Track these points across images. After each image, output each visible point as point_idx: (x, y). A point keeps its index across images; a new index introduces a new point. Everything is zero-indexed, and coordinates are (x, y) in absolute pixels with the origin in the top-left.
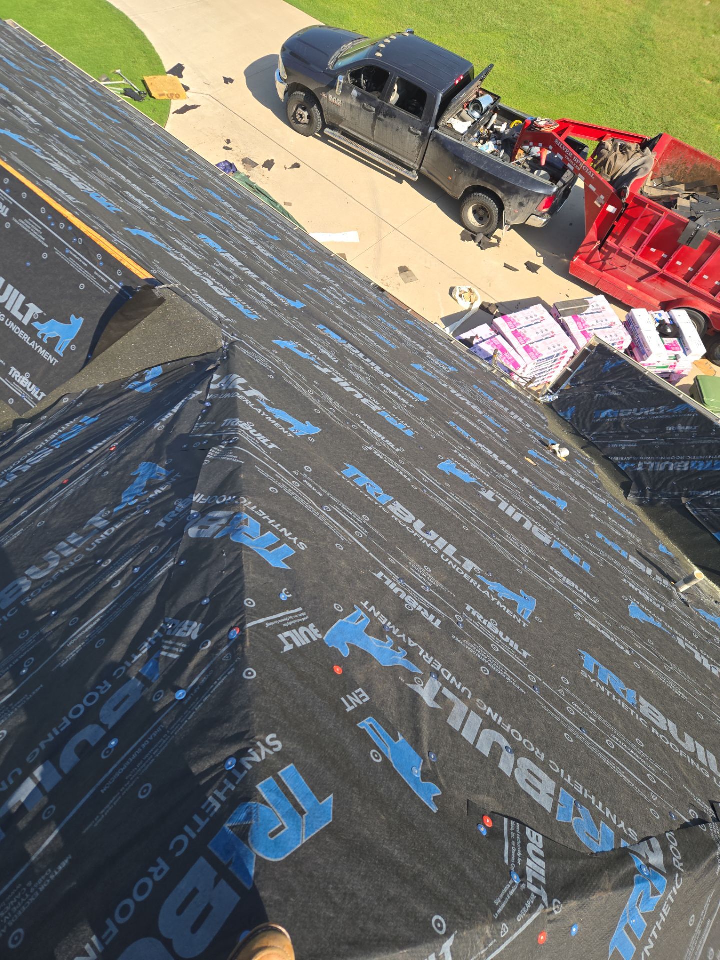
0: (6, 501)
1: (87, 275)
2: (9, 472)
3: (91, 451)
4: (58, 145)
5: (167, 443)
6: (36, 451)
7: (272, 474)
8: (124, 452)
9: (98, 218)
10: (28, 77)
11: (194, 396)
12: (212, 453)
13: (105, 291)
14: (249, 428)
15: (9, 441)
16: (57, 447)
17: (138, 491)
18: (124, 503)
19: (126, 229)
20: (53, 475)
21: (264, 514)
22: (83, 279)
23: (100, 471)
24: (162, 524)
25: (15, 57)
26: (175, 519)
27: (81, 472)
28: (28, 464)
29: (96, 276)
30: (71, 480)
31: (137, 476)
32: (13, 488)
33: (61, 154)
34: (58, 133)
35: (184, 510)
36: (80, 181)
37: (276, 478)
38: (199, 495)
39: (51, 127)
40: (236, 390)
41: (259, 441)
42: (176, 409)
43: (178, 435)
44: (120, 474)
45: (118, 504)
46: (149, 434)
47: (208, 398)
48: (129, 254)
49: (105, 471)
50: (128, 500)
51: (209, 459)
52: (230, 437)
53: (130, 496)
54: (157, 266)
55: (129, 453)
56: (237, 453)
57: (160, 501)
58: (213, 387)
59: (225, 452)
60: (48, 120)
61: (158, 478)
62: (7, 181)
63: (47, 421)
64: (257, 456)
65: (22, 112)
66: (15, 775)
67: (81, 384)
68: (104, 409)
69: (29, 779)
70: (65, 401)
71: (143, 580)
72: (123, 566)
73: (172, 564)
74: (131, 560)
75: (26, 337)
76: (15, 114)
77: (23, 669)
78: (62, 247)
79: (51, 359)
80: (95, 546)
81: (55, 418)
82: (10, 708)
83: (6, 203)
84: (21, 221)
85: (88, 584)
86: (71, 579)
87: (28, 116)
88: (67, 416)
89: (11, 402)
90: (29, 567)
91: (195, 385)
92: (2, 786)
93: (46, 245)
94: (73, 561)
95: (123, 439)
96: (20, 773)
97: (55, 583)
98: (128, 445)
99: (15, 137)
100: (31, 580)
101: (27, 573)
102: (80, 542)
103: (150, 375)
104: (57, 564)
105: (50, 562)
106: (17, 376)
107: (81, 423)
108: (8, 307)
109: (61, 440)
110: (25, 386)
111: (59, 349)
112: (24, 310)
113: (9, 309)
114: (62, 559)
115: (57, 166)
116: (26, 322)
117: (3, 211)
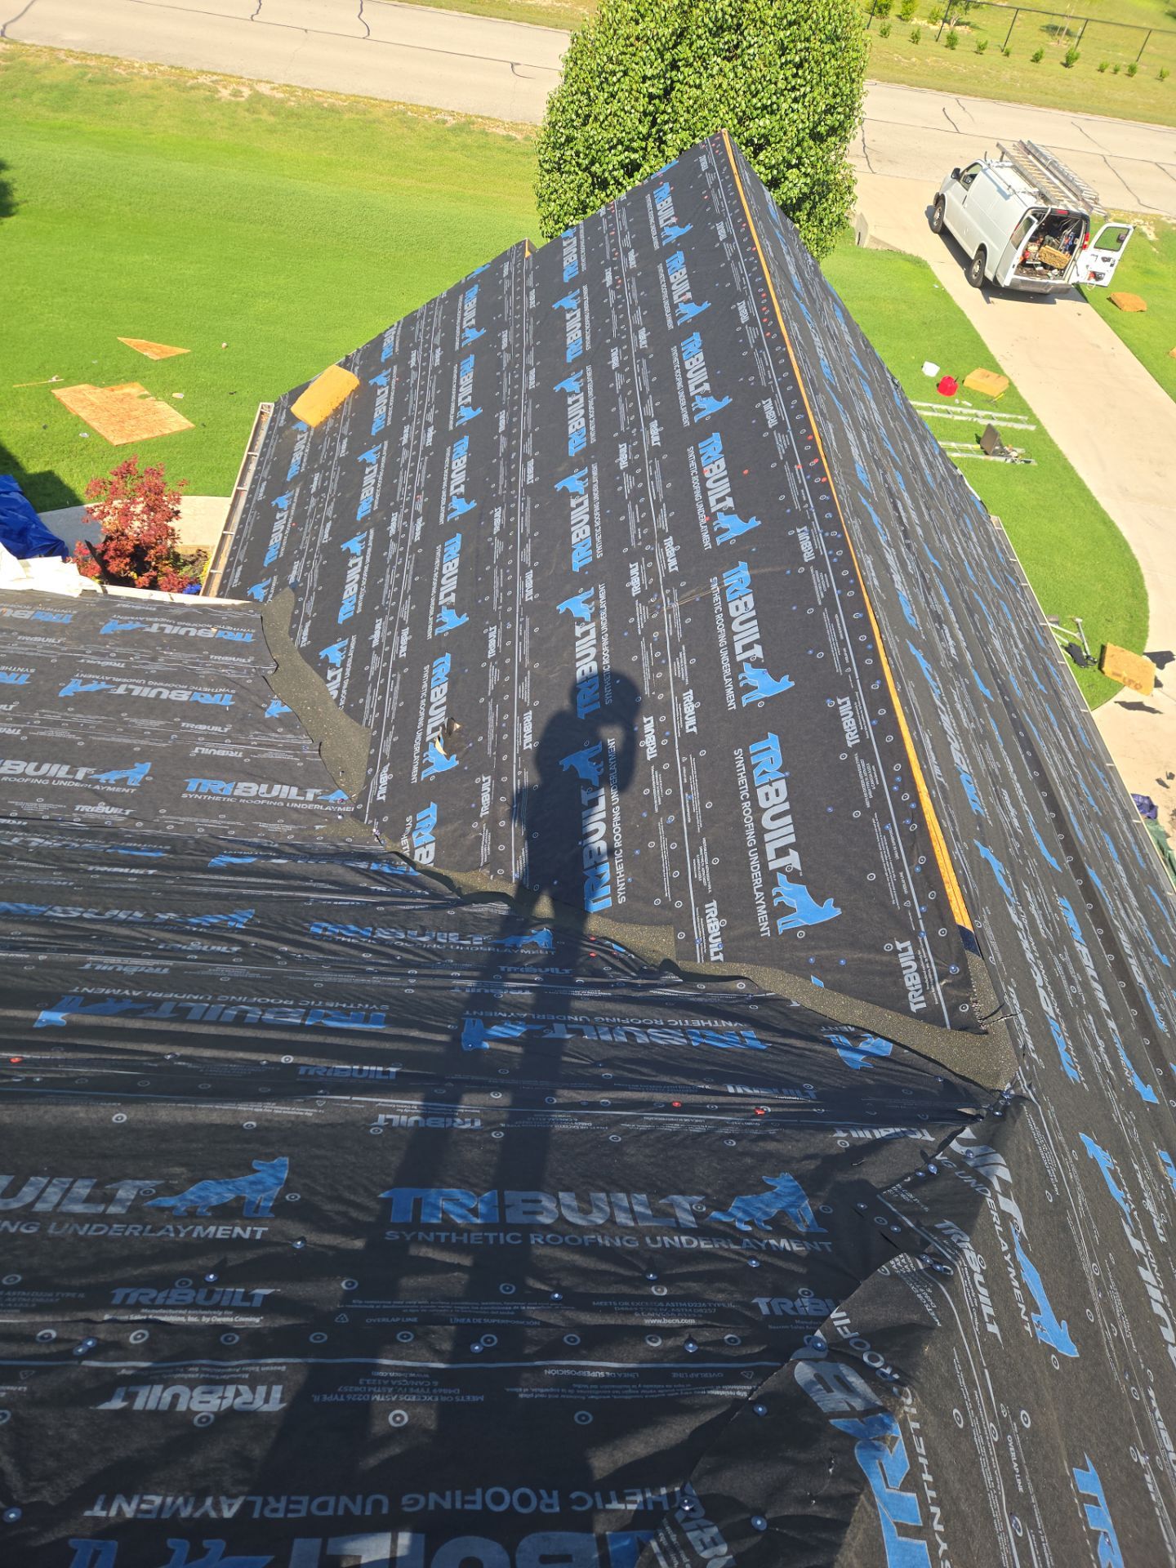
0: (595, 1065)
1: (889, 868)
2: (621, 1025)
3: (731, 1090)
4: (962, 693)
5: (841, 1177)
6: (667, 1026)
7: (971, 1384)
8: (772, 1132)
9: (952, 812)
10: (978, 593)
11: (919, 1136)
12: (901, 1262)
13: (895, 901)
14: (976, 1268)
15: (645, 982)
16: (694, 1044)
17: (759, 1214)
18: (731, 1215)
19: (977, 842)
20: (666, 1079)
21: (923, 1451)
22: (878, 867)
23: (727, 1131)
24: (762, 1304)
25: (977, 564)
26: (786, 1318)
27: (700, 1109)
28: (648, 1035)
29: (898, 877)
30: (686, 1108)
31: (771, 1188)
32: (614, 1053)
33: (959, 706)
34: (971, 678)
35: (807, 1318)
36: (961, 752)
37: (972, 1396)
38: (844, 1314)
39: (967, 667)
40: (989, 1184)
41: (979, 1303)
42: (880, 1133)
43: (862, 1176)
44: (749, 1160)
45: (722, 1207)
46: (821, 1136)
47: (938, 1157)
48: (962, 881)
49: (731, 1136)
50: (737, 1215)
51: (890, 1267)
52: (939, 1258)
53: (745, 1212)
54: (985, 917)
55: (778, 1141)
56: (937, 1296)
57: (780, 1263)
58: (954, 1145)
59: (918, 1277)
60: (968, 657)
61: (797, 1220)
62: (882, 712)
63: (703, 994)
64: (964, 1330)
65: (948, 635)
66: (377, 1504)
67: (774, 982)
68: (781, 1040)
69: (388, 1536)
70: (740, 986)
71: (692, 1375)
72: (677, 1321)
73: (745, 1394)
74: (692, 1322)
75: (758, 882)
76: (939, 636)
77: (478, 1342)
78: (885, 819)
79: (764, 927)
80: (659, 1245)
81: (714, 997)
82: (432, 1387)
83: (861, 734)
84: (862, 762)
85: (619, 1297)
86: (604, 1266)
87: (951, 642)
88: (729, 1009)
89: (681, 936)
90: (567, 1189)
91: (932, 1119)
92: (354, 1502)
93: (868, 805)
94: (621, 1238)
95: (781, 1110)
96: (385, 1510)
97: (583, 1250)
98: (783, 1126)
99: (924, 664)
100: (560, 1212)
101: (561, 1195)
102: (644, 1217)
103: (869, 1044)
104: (601, 1222)
105: (595, 1210)
106: (711, 915)
107: (740, 1035)
108: (767, 837)
109: (703, 1037)
110: (710, 931)
111: (782, 925)
112: (781, 852)
113: (766, 839)
114: (611, 1220)
115: (946, 721)
116: (772, 866)
117: (852, 739)
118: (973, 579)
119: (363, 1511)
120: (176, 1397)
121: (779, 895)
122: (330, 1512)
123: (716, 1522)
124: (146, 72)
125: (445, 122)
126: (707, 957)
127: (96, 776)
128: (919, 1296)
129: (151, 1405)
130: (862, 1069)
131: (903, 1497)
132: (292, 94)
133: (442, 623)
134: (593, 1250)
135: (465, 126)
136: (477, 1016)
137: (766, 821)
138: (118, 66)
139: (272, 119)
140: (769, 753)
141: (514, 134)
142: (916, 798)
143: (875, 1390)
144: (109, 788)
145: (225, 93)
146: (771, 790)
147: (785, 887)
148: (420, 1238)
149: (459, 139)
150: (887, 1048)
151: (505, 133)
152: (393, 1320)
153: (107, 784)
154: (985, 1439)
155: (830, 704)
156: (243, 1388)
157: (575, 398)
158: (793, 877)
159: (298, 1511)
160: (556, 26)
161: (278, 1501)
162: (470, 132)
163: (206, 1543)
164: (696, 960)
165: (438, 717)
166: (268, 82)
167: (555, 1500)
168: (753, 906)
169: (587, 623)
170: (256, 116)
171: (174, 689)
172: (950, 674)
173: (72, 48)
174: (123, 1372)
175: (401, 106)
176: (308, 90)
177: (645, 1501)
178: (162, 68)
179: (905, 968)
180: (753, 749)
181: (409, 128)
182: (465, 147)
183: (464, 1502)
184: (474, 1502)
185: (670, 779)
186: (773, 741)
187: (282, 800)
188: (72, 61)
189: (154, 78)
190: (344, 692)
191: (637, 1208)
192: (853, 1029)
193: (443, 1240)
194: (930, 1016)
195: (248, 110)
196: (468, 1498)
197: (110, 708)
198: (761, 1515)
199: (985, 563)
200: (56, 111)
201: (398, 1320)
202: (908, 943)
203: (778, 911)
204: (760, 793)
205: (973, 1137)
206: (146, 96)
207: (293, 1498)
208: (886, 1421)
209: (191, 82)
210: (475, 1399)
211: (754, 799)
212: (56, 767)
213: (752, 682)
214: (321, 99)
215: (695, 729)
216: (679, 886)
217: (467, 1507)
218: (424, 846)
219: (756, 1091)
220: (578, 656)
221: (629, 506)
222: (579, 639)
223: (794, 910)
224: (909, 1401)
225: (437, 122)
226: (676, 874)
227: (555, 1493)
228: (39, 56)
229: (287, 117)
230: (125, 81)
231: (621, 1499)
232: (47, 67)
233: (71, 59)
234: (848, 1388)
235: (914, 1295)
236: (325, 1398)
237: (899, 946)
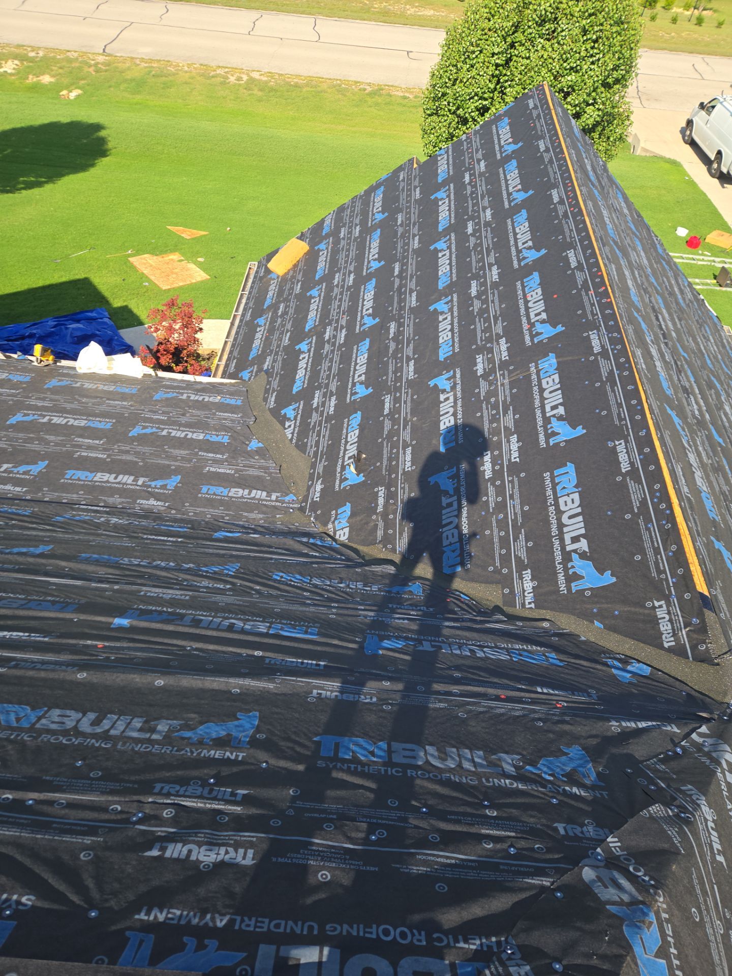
0: (449, 668)
1: (650, 553)
3: (539, 690)
5: (615, 751)
6: (496, 647)
7: (705, 893)
8: (567, 718)
9: (696, 517)
10: (714, 376)
11: (669, 728)
12: (656, 809)
13: (654, 574)
14: (709, 818)
15: (482, 619)
16: (514, 659)
17: (558, 770)
18: (539, 769)
20: (496, 680)
21: (671, 934)
22: (643, 552)
23: (536, 716)
24: (561, 827)
25: (714, 356)
26: (576, 838)
27: (519, 701)
29: (657, 559)
30: (509, 700)
31: (566, 754)
32: (461, 662)
33: (701, 449)
34: (709, 430)
37: (705, 901)
38: (616, 839)
39: (707, 423)
40: (719, 764)
41: (711, 841)
42: (642, 725)
43: (629, 751)
44: (551, 735)
45: (533, 764)
46: (601, 724)
47: (683, 743)
48: (702, 563)
49: (539, 719)
50: (543, 769)
51: (649, 811)
52: (683, 809)
53: (549, 768)
54: (718, 587)
55: (571, 724)
56: (682, 833)
57: (573, 803)
58: (694, 736)
59: (668, 820)
60: (707, 416)
61: (584, 776)
62: (647, 450)
63: (520, 628)
64: (700, 857)
65: (693, 402)
66: (311, 928)
67: (568, 623)
68: (573, 661)
69: (317, 949)
70: (546, 625)
71: (513, 868)
72: (503, 833)
73: (549, 884)
74: (513, 834)
75: (558, 558)
76: (687, 402)
77: (374, 834)
78: (648, 520)
79: (563, 587)
80: (491, 784)
81: (528, 631)
82: (345, 859)
83: (632, 464)
84: (632, 482)
85: (465, 814)
86: (455, 794)
87: (695, 407)
88: (538, 639)
89: (506, 591)
90: (431, 744)
91: (677, 718)
92: (297, 925)
93: (636, 510)
94: (466, 778)
95: (573, 705)
96: (316, 932)
97: (442, 783)
98: (575, 715)
99: (676, 420)
100: (427, 758)
101: (427, 747)
102: (481, 766)
103: (634, 667)
104: (453, 766)
105: (449, 759)
106: (527, 578)
107: (545, 656)
108: (565, 530)
109: (521, 655)
110: (525, 589)
111: (575, 585)
112: (575, 540)
113: (565, 531)
114: (460, 766)
115: (692, 458)
116: (568, 548)
117: (625, 467)
118: (711, 366)
119: (302, 930)
120: (190, 851)
121: (573, 567)
122: (281, 930)
123: (529, 963)
124: (186, 68)
125: (365, 90)
126: (523, 605)
127: (149, 483)
128: (669, 832)
129: (175, 855)
130: (630, 683)
131: (656, 962)
132: (272, 77)
133: (356, 393)
134: (448, 783)
135: (378, 91)
136: (374, 634)
137: (565, 519)
138: (170, 66)
139: (260, 93)
140: (568, 475)
141: (407, 95)
142: (670, 506)
143: (637, 889)
144: (157, 490)
145: (232, 79)
146: (569, 500)
147: (576, 561)
148: (338, 767)
149: (373, 100)
150: (647, 671)
151: (402, 94)
152: (321, 815)
153: (156, 488)
154: (714, 931)
155: (611, 444)
156: (230, 849)
157: (444, 253)
158: (583, 556)
159: (262, 927)
160: (436, 27)
161: (250, 920)
162: (381, 95)
163: (206, 941)
164: (516, 607)
165: (352, 450)
166: (258, 71)
167: (423, 937)
168: (555, 574)
169: (448, 393)
170: (250, 92)
171: (195, 432)
172: (695, 427)
173: (144, 57)
174: (159, 833)
175: (338, 82)
176: (282, 75)
177: (481, 944)
178: (195, 66)
179: (661, 619)
180: (556, 473)
181: (343, 94)
182: (377, 104)
183: (365, 932)
184: (371, 933)
185: (500, 491)
186: (570, 468)
187: (257, 499)
188: (144, 65)
189: (190, 72)
190: (295, 435)
191: (476, 760)
192: (623, 657)
193: (352, 769)
194: (678, 651)
195: (246, 89)
196: (367, 930)
197: (158, 443)
198: (559, 961)
199: (719, 357)
200: (134, 94)
201: (324, 816)
202: (663, 602)
203: (572, 578)
204: (561, 501)
205: (708, 732)
206: (186, 83)
207: (260, 919)
208: (645, 910)
209: (212, 73)
210: (372, 869)
211: (557, 505)
212: (127, 477)
213: (556, 430)
214: (290, 80)
215: (518, 460)
216: (505, 559)
217: (367, 935)
218: (342, 529)
219: (557, 692)
220: (441, 413)
221: (477, 320)
222: (442, 402)
223: (583, 577)
224: (661, 899)
225: (360, 90)
226: (504, 551)
227: (423, 933)
228: (125, 63)
229: (269, 92)
230: (174, 74)
231: (466, 941)
232: (129, 69)
233: (143, 63)
234: (619, 887)
235: (665, 832)
236: (280, 860)
237: (657, 604)
